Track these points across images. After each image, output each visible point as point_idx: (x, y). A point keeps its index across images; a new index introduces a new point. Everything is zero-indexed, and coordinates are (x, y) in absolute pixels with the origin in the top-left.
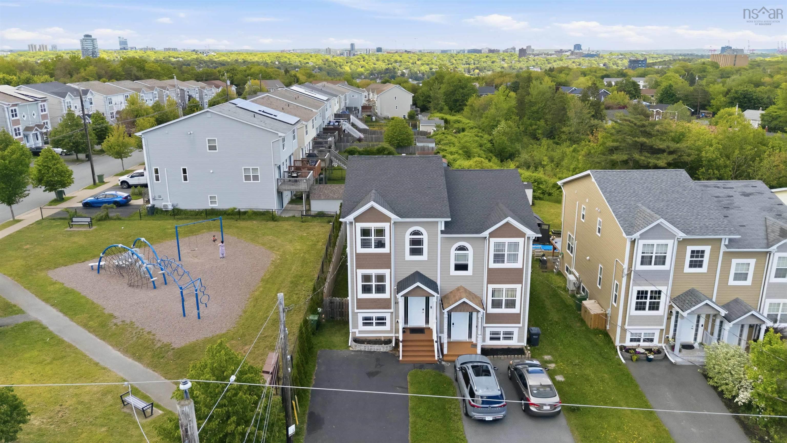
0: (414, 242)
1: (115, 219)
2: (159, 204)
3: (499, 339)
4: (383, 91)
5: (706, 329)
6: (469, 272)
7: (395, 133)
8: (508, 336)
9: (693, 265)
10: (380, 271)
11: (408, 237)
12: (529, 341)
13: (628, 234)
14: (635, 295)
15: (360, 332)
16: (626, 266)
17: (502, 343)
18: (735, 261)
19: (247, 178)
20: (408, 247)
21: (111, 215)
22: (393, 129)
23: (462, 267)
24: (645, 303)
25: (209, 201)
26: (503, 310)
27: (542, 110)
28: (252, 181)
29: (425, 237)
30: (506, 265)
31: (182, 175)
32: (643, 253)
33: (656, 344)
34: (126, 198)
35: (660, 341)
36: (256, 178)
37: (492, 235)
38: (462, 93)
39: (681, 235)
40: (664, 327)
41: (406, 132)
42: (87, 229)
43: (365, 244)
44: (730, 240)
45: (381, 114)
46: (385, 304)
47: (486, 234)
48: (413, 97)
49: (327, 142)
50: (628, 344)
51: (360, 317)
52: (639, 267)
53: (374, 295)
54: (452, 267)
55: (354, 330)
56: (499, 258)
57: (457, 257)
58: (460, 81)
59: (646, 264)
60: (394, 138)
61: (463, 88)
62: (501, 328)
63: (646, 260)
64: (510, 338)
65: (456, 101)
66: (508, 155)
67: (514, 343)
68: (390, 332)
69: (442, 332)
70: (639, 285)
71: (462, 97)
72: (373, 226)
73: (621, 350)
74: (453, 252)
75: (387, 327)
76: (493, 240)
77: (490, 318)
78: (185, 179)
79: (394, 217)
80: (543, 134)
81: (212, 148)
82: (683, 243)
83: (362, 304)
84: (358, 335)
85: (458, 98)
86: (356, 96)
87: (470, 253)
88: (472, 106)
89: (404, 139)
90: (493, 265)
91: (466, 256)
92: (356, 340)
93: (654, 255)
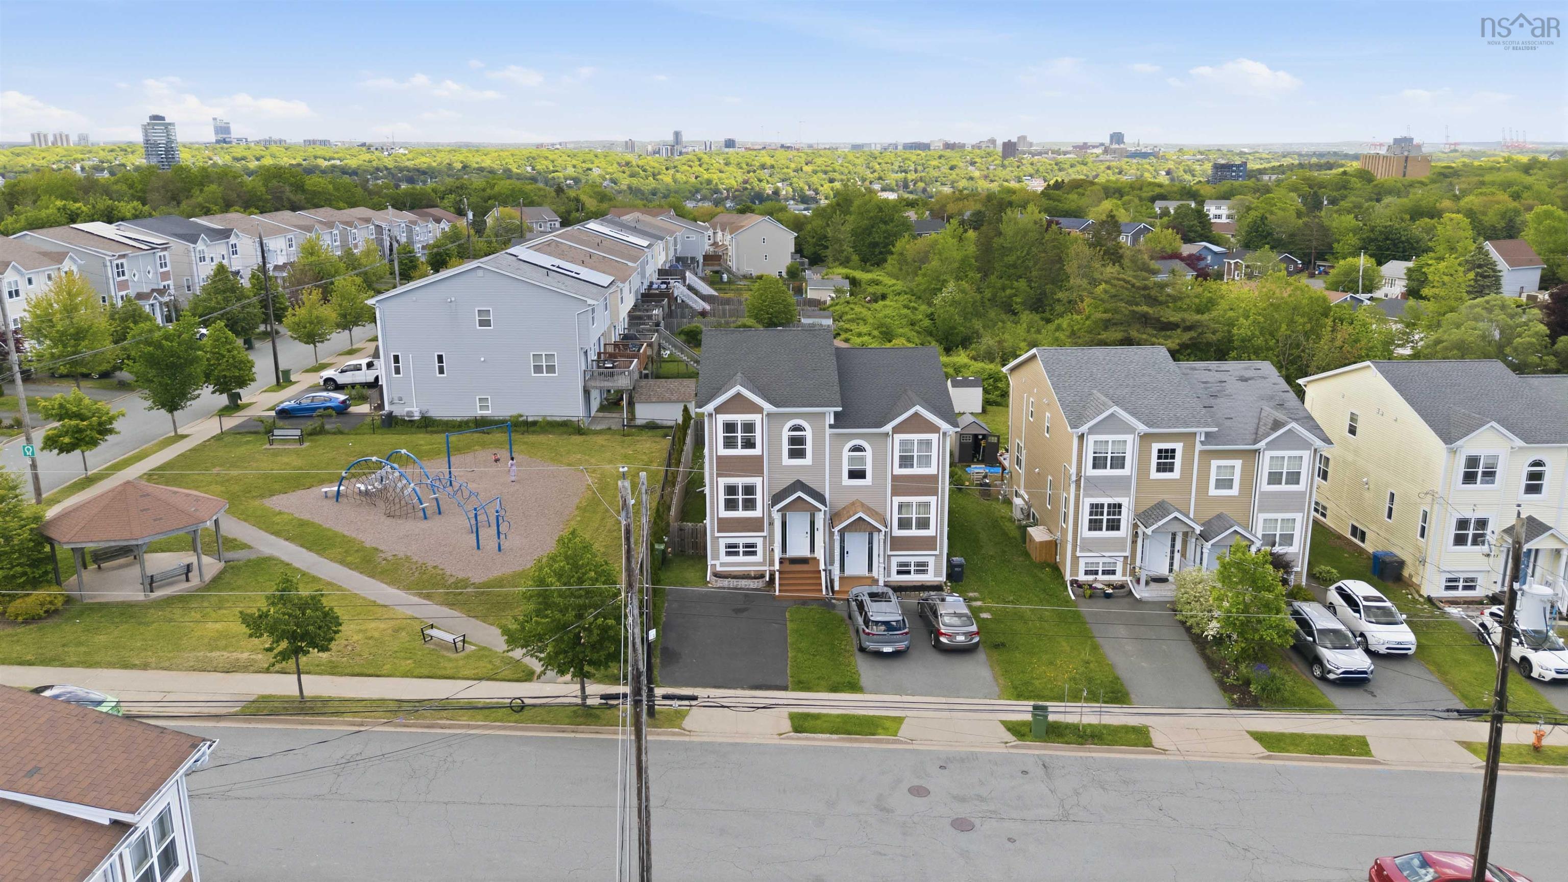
0: (794, 441)
1: (334, 433)
2: (399, 411)
3: (909, 572)
4: (742, 227)
5: (1184, 555)
6: (867, 481)
7: (764, 301)
8: (922, 568)
9: (1161, 468)
10: (749, 480)
11: (786, 434)
12: (949, 576)
13: (1074, 427)
14: (1087, 510)
15: (722, 565)
16: (1073, 470)
17: (914, 578)
18: (1215, 463)
19: (538, 369)
20: (786, 447)
21: (327, 427)
22: (762, 295)
23: (859, 474)
24: (1101, 521)
25: (478, 405)
26: (914, 532)
27: (1023, 262)
28: (545, 374)
29: (808, 434)
30: (916, 471)
31: (437, 365)
32: (1095, 453)
33: (1118, 578)
34: (344, 402)
35: (1124, 574)
36: (551, 369)
37: (896, 430)
38: (884, 232)
39: (1142, 428)
40: (1127, 554)
41: (783, 301)
42: (298, 446)
43: (730, 443)
44: (1207, 434)
45: (738, 269)
46: (755, 525)
47: (888, 428)
48: (796, 238)
49: (652, 315)
50: (1082, 577)
51: (722, 543)
52: (1090, 472)
53: (740, 513)
54: (845, 474)
55: (713, 562)
56: (906, 461)
57: (851, 459)
58: (881, 210)
59: (1099, 468)
60: (762, 310)
61: (886, 223)
62: (912, 557)
63: (1098, 463)
64: (924, 570)
65: (875, 245)
66: (959, 339)
67: (929, 577)
68: (762, 564)
69: (832, 563)
70: (1092, 496)
71: (885, 237)
72: (739, 418)
73: (1072, 585)
74: (846, 454)
75: (759, 558)
76: (898, 437)
77: (897, 544)
78: (441, 371)
79: (767, 407)
80: (1022, 304)
81: (485, 323)
82: (1146, 438)
83: (725, 525)
84: (719, 569)
85: (877, 239)
86: (694, 237)
87: (869, 454)
88: (901, 254)
89: (779, 313)
90: (898, 471)
91: (862, 460)
92: (717, 575)
93: (1109, 455)
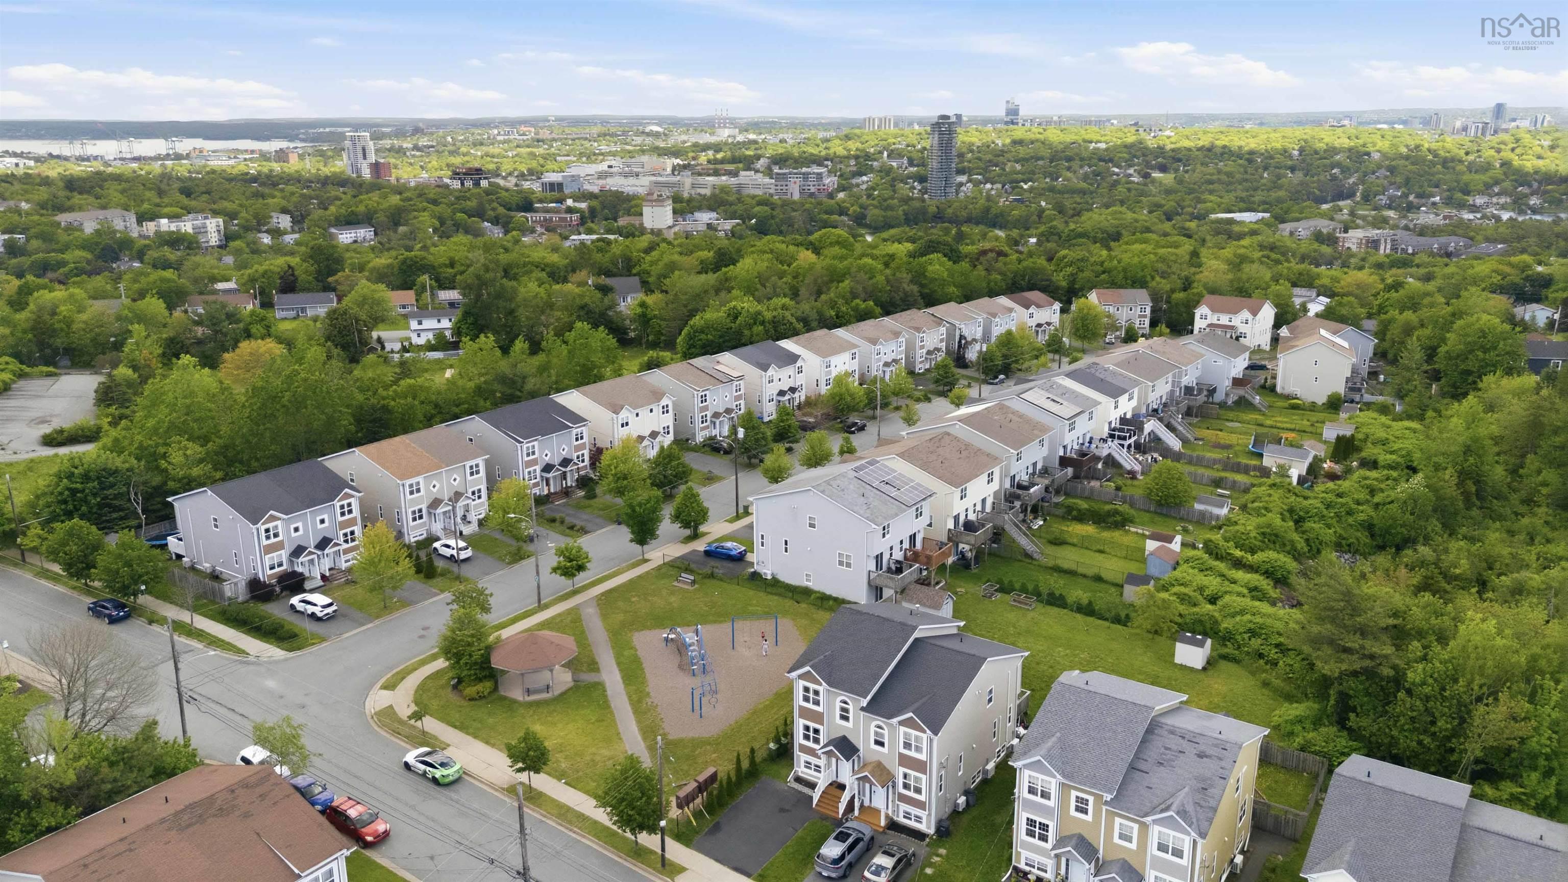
0: (843, 710)
2: (761, 570)
3: (910, 819)
4: (1294, 347)
6: (885, 750)
8: (919, 820)
9: (1079, 810)
10: (817, 726)
11: (838, 705)
12: (937, 832)
14: (1025, 821)
15: (800, 772)
17: (913, 824)
18: (1117, 821)
19: (841, 563)
20: (838, 712)
23: (880, 743)
24: (1035, 832)
25: (805, 579)
26: (912, 794)
28: (845, 567)
29: (850, 707)
30: (913, 754)
31: (784, 546)
32: (1029, 782)
33: (1048, 876)
34: (740, 553)
35: (1052, 875)
36: (849, 565)
37: (901, 723)
38: (1481, 361)
39: (1061, 778)
40: (1052, 862)
42: (689, 587)
43: (806, 699)
45: (1284, 387)
47: (895, 721)
50: (1022, 866)
51: (803, 759)
52: (1027, 795)
53: (812, 744)
54: (872, 742)
55: (795, 769)
56: (907, 745)
57: (876, 733)
59: (1033, 794)
61: (1485, 351)
62: (912, 810)
63: (1032, 791)
67: (925, 828)
70: (1028, 813)
71: (1478, 368)
72: (812, 686)
73: (1012, 869)
74: (873, 728)
76: (903, 729)
77: (903, 798)
78: (786, 551)
79: (826, 684)
81: (812, 525)
82: (1064, 786)
83: (804, 749)
84: (798, 774)
85: (1470, 368)
87: (886, 733)
88: (1484, 392)
90: (903, 751)
91: (882, 735)
92: (798, 779)
93: (1040, 789)
